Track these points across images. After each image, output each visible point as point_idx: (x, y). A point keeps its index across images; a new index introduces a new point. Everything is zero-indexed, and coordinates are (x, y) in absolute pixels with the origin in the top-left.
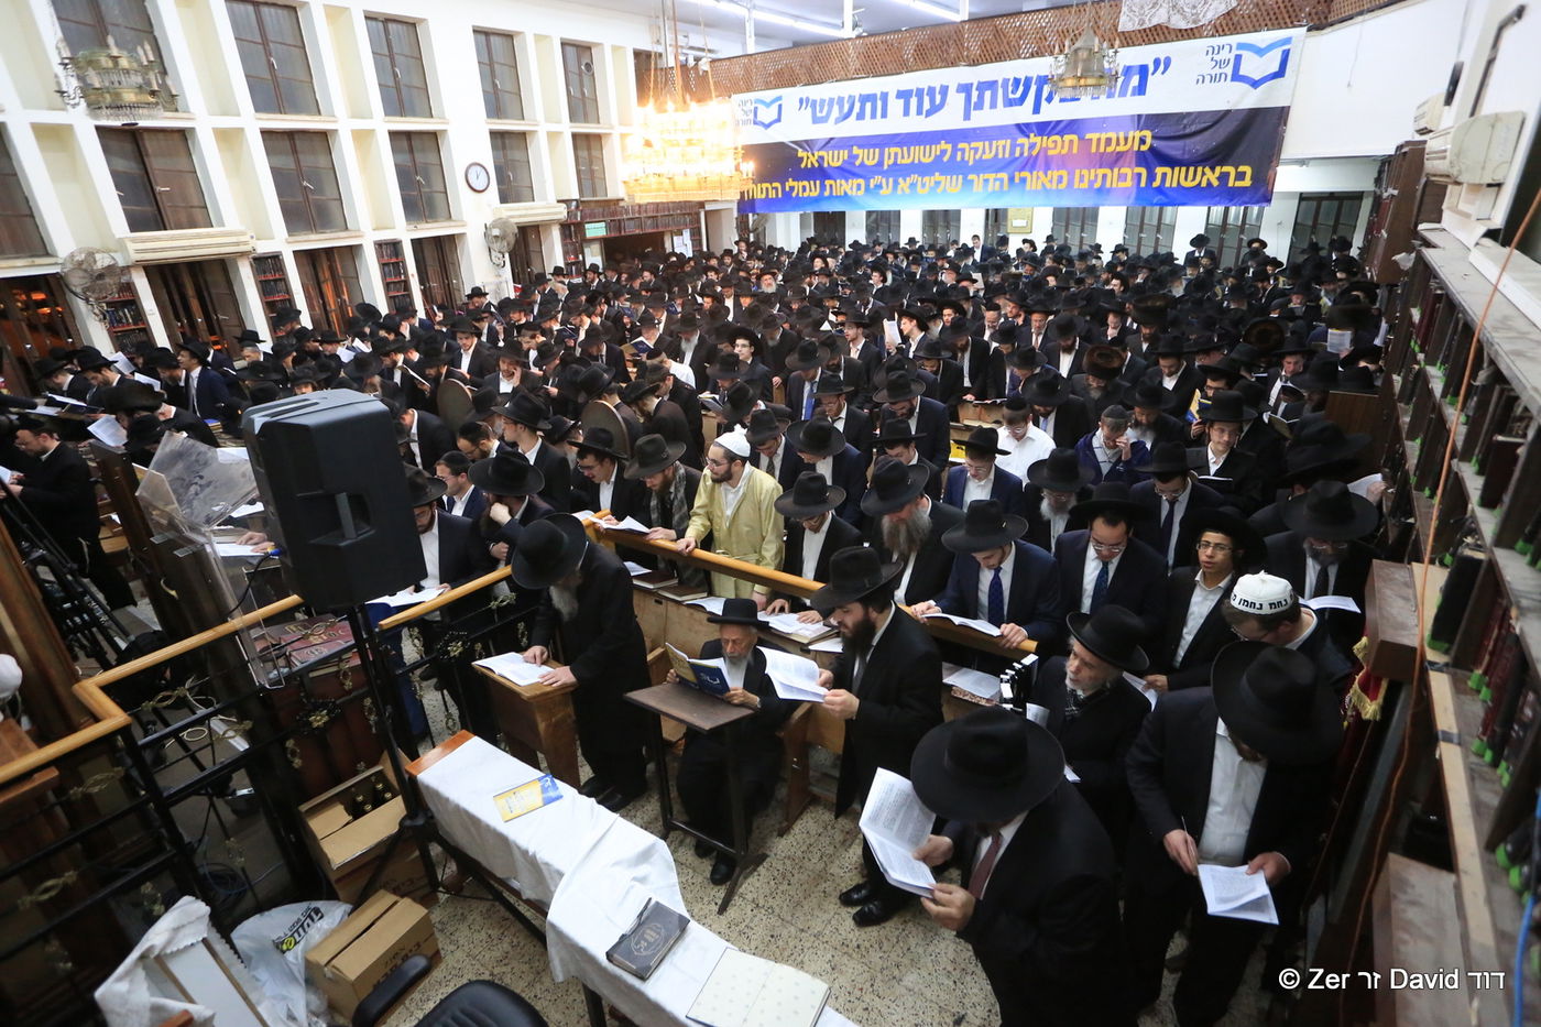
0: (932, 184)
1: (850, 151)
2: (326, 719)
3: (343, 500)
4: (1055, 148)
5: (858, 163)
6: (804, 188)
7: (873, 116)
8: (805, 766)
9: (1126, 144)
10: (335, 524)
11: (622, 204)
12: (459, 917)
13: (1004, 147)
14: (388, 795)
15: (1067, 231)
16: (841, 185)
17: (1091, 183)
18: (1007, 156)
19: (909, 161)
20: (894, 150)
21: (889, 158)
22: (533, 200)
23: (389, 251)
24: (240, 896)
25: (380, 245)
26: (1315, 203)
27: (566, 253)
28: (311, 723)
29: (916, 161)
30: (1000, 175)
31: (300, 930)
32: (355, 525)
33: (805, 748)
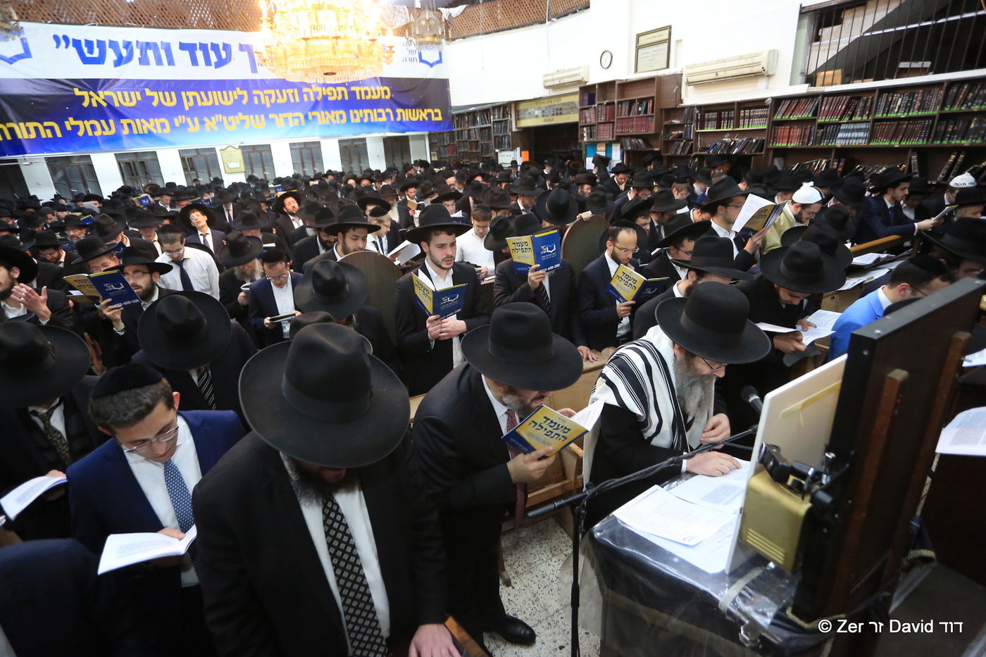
0: (238, 123)
1: (143, 93)
4: (333, 95)
5: (155, 103)
7: (159, 62)
9: (377, 94)
13: (293, 94)
16: (142, 124)
17: (362, 119)
18: (298, 100)
19: (210, 103)
20: (190, 94)
21: (188, 100)
29: (217, 104)
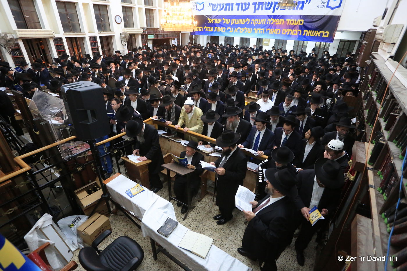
0: (244, 30)
1: (222, 19)
2: (81, 168)
3: (89, 112)
4: (278, 22)
5: (224, 23)
6: (209, 29)
7: (229, 10)
8: (206, 185)
9: (297, 23)
10: (87, 118)
11: (158, 30)
12: (116, 220)
13: (264, 21)
14: (98, 189)
15: (278, 45)
16: (219, 29)
17: (287, 33)
18: (264, 24)
19: (238, 23)
20: (234, 20)
21: (233, 22)
22: (134, 27)
23: (93, 39)
24: (59, 213)
25: (90, 37)
26: (344, 43)
27: (142, 43)
28: (77, 170)
29: (240, 24)
30: (262, 29)
31: (75, 222)
32: (92, 118)
33: (206, 180)
